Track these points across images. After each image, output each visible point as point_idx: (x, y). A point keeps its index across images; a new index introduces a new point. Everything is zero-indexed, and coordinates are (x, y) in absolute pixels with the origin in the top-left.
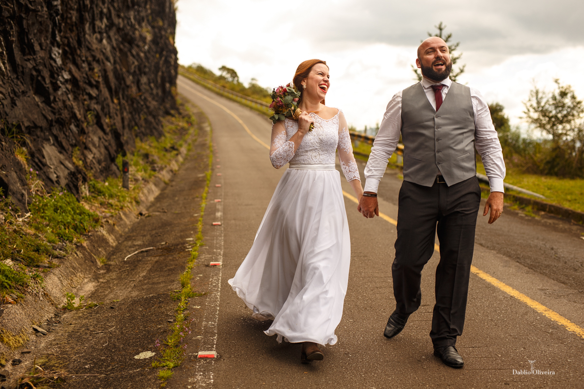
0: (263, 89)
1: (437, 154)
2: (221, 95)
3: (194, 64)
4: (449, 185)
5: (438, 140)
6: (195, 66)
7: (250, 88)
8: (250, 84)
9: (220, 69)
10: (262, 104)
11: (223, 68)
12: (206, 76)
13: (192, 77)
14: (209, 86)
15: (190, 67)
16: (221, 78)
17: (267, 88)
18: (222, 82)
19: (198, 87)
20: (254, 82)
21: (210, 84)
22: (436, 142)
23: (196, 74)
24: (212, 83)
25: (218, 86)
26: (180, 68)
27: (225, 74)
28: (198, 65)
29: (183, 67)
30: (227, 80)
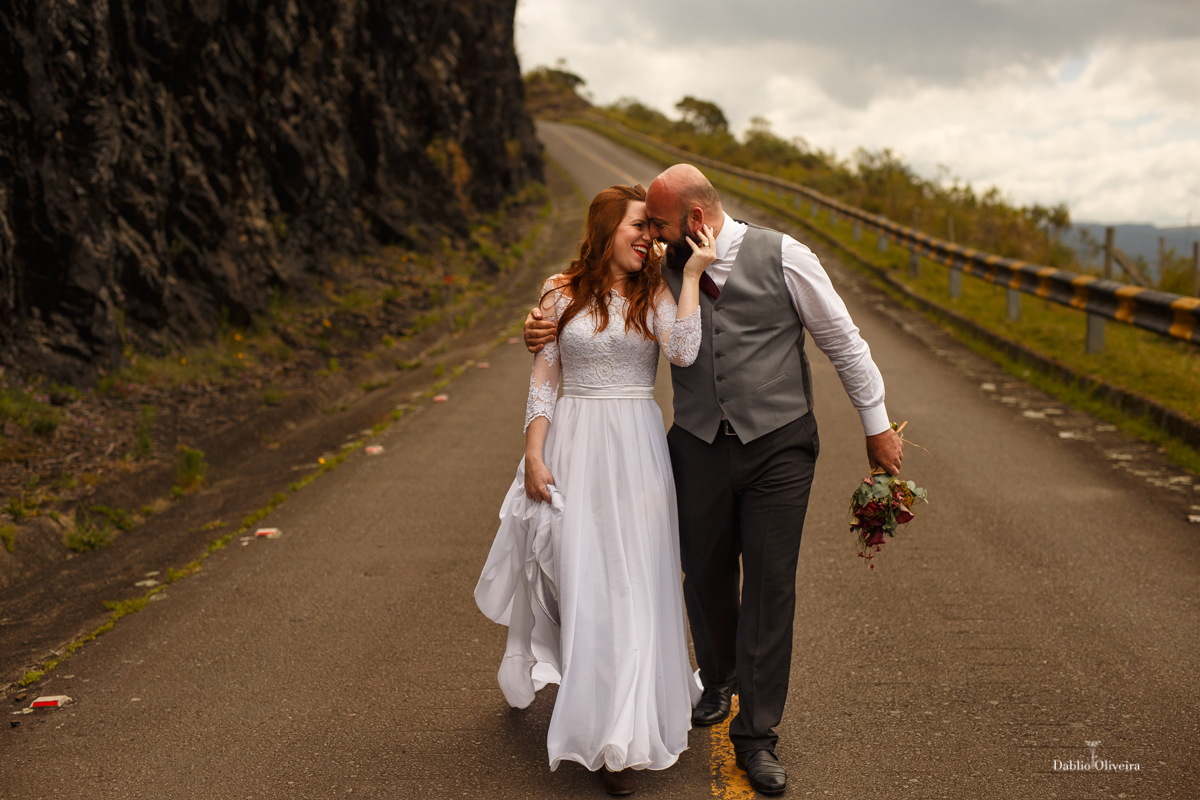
0: (785, 143)
1: (717, 383)
3: (625, 100)
4: (744, 442)
5: (718, 355)
6: (624, 106)
7: (749, 145)
8: (749, 133)
9: (678, 105)
10: (772, 185)
11: (688, 103)
13: (612, 131)
14: (648, 148)
15: (613, 109)
16: (682, 127)
17: (795, 139)
18: (684, 138)
19: (621, 154)
20: (759, 128)
21: (651, 142)
22: (715, 361)
23: (624, 123)
24: (657, 140)
25: (669, 147)
26: (588, 114)
27: (691, 117)
28: (632, 102)
29: (598, 111)
30: (698, 132)
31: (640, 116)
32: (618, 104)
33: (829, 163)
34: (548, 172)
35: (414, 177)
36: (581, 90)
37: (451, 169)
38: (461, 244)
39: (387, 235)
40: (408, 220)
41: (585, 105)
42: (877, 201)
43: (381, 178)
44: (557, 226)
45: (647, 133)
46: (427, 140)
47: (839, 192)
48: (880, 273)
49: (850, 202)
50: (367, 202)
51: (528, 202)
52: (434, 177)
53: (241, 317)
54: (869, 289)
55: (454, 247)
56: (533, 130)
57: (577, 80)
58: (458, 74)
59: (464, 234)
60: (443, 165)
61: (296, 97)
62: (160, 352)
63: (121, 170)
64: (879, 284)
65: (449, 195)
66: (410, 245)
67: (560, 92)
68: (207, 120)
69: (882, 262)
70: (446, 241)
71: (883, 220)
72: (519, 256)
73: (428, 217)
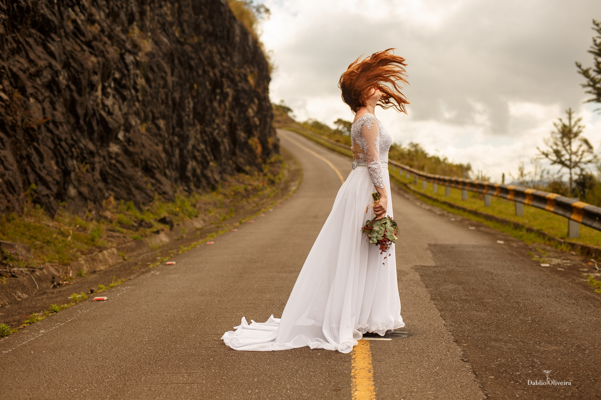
2: (332, 150)
6: (310, 122)
9: (335, 123)
11: (339, 121)
12: (322, 132)
13: (305, 133)
14: (322, 141)
15: (306, 123)
16: (337, 132)
18: (337, 137)
19: (310, 144)
21: (324, 139)
23: (311, 130)
24: (326, 138)
25: (331, 141)
26: (294, 125)
27: (341, 127)
28: (314, 120)
29: (299, 124)
30: (344, 134)
31: (318, 126)
32: (308, 121)
33: (398, 148)
34: (281, 150)
35: (246, 151)
36: (290, 114)
37: (257, 148)
38: (261, 174)
39: (240, 170)
40: (245, 165)
41: (293, 121)
42: (412, 163)
43: (237, 151)
44: (289, 171)
45: (321, 134)
46: (249, 137)
47: (399, 160)
48: (405, 185)
49: (402, 163)
50: (234, 158)
51: (276, 162)
52: (251, 150)
53: (214, 189)
54: (400, 189)
55: (259, 175)
56: (275, 133)
57: (289, 110)
58: (257, 114)
59: (261, 170)
60: (254, 147)
61: (218, 125)
62: (200, 194)
63: (194, 146)
64: (404, 188)
65: (256, 157)
66: (247, 173)
67: (281, 115)
68: (205, 132)
69: (406, 181)
70: (256, 173)
71: (415, 171)
72: (280, 179)
73: (250, 164)
